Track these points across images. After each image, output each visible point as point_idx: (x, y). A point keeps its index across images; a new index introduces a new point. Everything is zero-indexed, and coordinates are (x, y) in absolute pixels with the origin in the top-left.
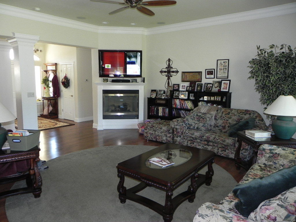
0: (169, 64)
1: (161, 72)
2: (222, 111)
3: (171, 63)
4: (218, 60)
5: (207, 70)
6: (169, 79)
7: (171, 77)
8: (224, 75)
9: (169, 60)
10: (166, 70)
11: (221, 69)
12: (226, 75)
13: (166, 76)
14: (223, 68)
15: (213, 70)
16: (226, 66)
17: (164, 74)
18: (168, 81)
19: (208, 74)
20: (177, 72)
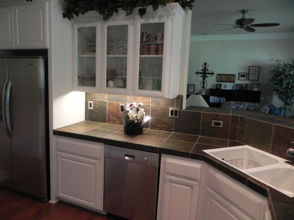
0: (205, 67)
1: (197, 73)
2: (247, 105)
3: (207, 66)
4: (250, 67)
5: (240, 74)
6: (204, 79)
7: (206, 78)
8: (254, 78)
9: (205, 64)
10: (202, 72)
11: (252, 73)
12: (257, 78)
13: (202, 77)
14: (254, 73)
15: (246, 74)
16: (257, 71)
17: (200, 75)
18: (203, 81)
19: (241, 77)
20: (213, 74)
